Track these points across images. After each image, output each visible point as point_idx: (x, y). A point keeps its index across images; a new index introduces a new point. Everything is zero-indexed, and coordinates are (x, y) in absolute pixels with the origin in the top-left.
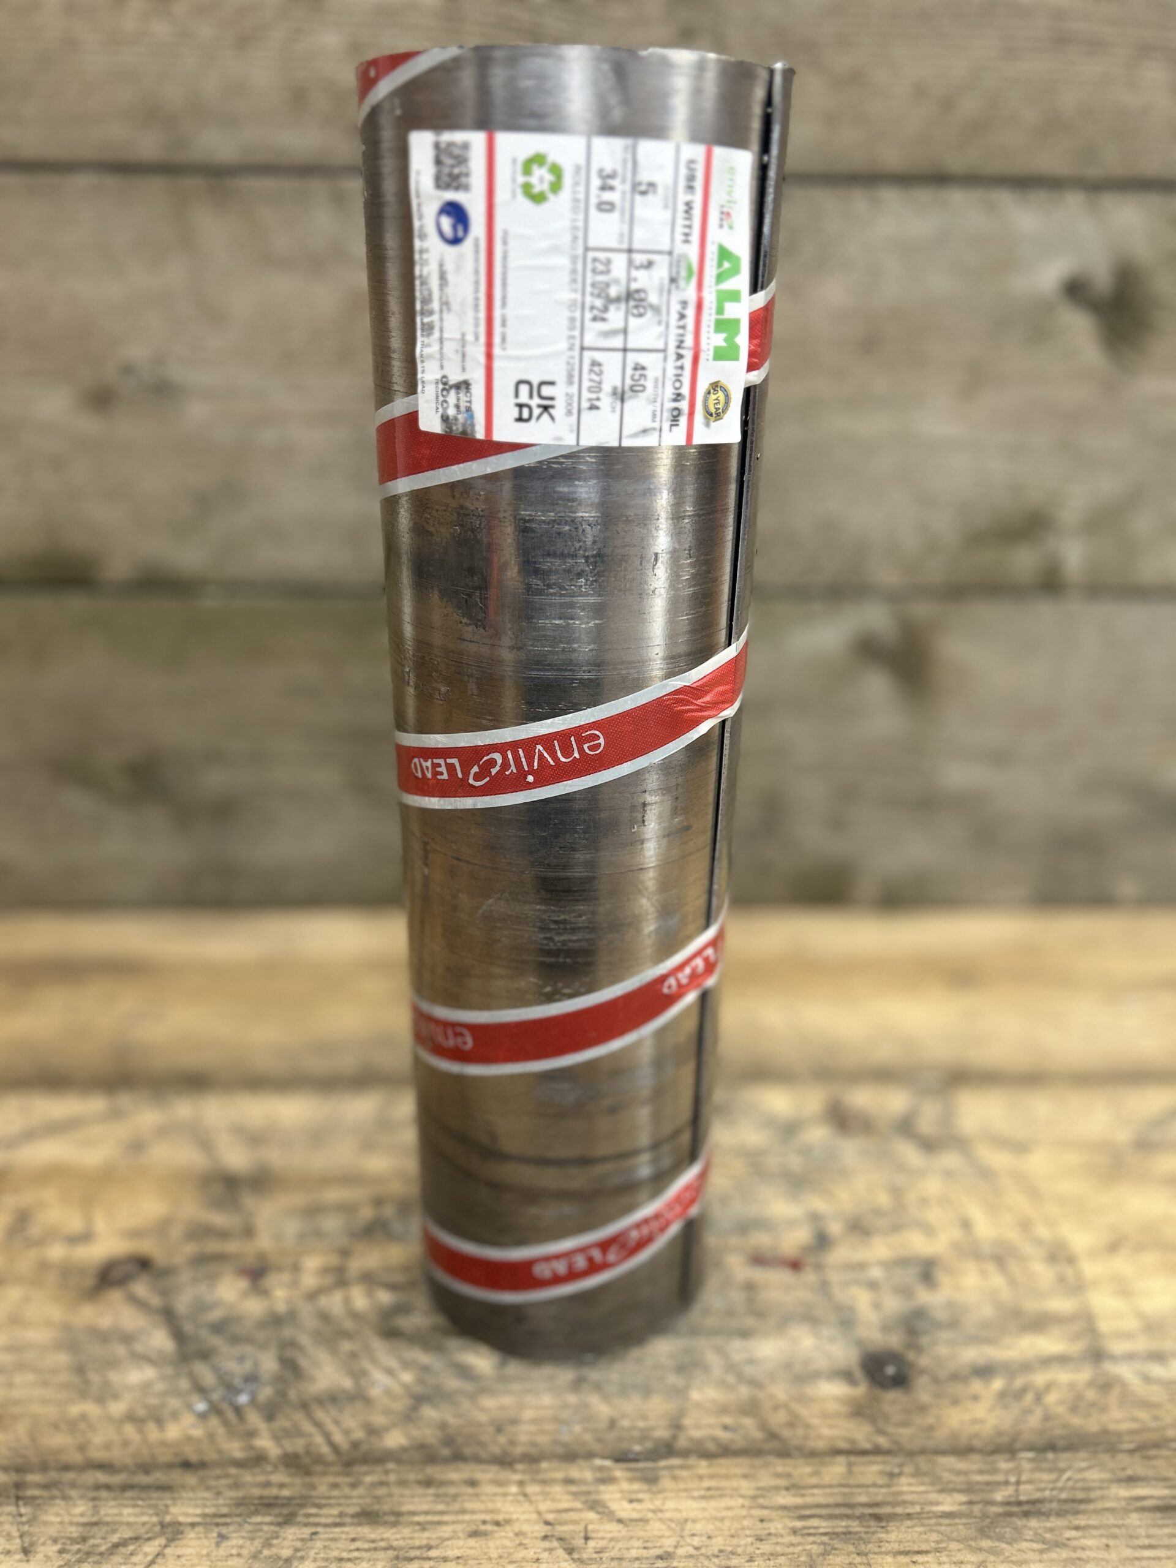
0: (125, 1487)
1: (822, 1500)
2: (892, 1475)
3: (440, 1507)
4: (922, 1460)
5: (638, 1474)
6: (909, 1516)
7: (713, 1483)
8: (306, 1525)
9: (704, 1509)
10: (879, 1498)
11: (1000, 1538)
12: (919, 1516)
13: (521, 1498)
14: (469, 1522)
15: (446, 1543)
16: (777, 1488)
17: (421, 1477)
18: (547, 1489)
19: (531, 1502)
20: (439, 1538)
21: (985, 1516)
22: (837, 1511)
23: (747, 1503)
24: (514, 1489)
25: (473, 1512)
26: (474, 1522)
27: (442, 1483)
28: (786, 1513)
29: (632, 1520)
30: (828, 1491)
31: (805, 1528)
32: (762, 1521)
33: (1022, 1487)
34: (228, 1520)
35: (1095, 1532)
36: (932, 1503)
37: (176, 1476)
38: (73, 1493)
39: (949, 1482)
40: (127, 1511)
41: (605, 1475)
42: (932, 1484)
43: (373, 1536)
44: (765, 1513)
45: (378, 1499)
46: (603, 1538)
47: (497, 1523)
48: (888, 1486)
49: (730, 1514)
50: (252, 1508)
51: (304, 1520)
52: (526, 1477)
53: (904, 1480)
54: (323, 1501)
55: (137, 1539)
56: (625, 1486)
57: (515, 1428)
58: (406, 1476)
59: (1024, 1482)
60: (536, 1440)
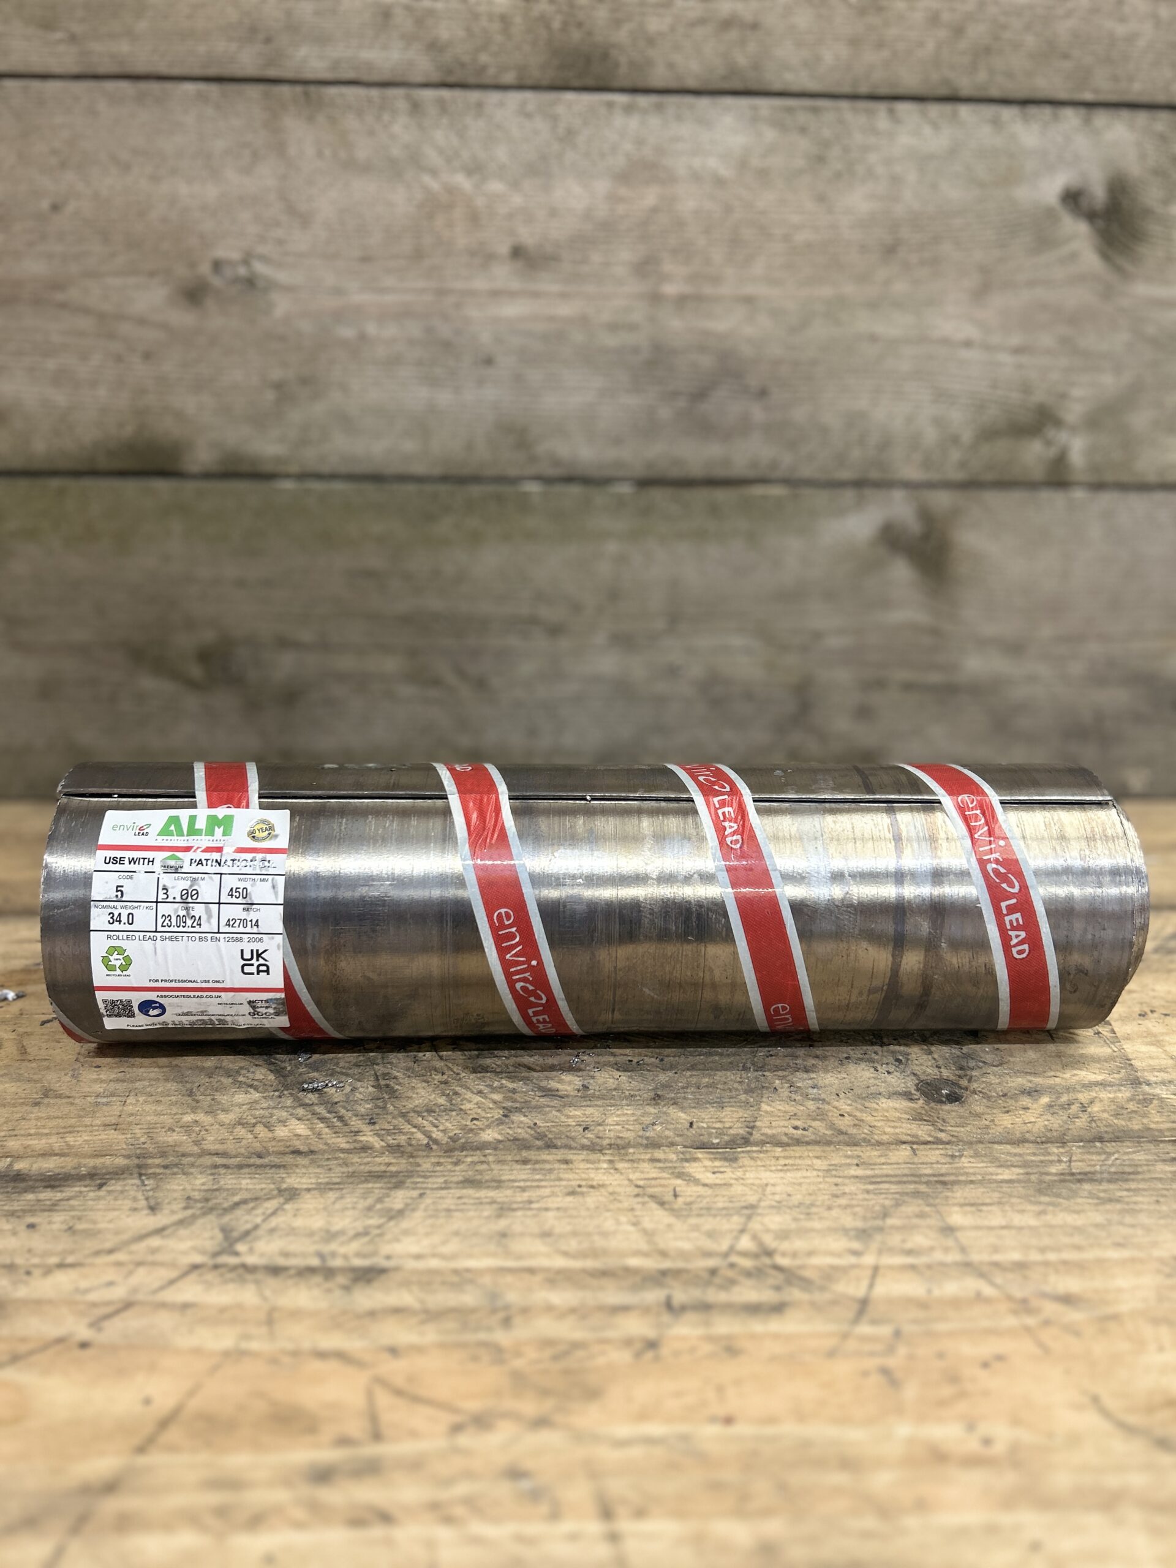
0: (240, 1167)
1: (891, 1172)
2: (953, 1156)
3: (538, 1177)
4: (980, 1147)
5: (718, 1156)
6: (972, 1182)
7: (787, 1162)
8: (414, 1189)
9: (782, 1178)
10: (943, 1171)
11: (1058, 1196)
12: (981, 1182)
13: (612, 1171)
14: (565, 1187)
15: (545, 1200)
16: (849, 1165)
17: (518, 1158)
18: (635, 1165)
19: (621, 1173)
20: (539, 1196)
21: (1041, 1182)
22: (905, 1179)
23: (820, 1174)
24: (605, 1166)
25: (569, 1180)
26: (571, 1186)
27: (537, 1162)
28: (857, 1180)
29: (716, 1185)
30: (895, 1166)
31: (876, 1189)
32: (836, 1185)
33: (1072, 1164)
34: (341, 1186)
35: (1145, 1193)
36: (992, 1174)
37: (289, 1159)
38: (192, 1170)
39: (1007, 1161)
40: (244, 1182)
41: (688, 1156)
42: (991, 1162)
43: (477, 1195)
44: (839, 1180)
45: (480, 1172)
46: (691, 1196)
47: (592, 1187)
48: (950, 1163)
49: (808, 1181)
50: (363, 1179)
51: (413, 1186)
52: (616, 1158)
53: (963, 1159)
54: (428, 1174)
55: (256, 1199)
56: (708, 1163)
57: (601, 1128)
58: (503, 1158)
59: (1075, 1161)
60: (621, 1135)
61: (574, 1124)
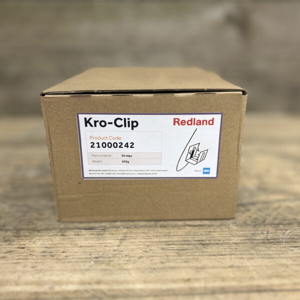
1: (177, 240)
6: (217, 244)
11: (260, 250)
13: (38, 240)
16: (157, 236)
19: (42, 241)
21: (252, 243)
22: (183, 243)
28: (160, 243)
29: (86, 246)
30: (180, 237)
31: (168, 248)
36: (228, 240)
39: (236, 234)
44: (150, 244)
48: (208, 235)
49: (134, 244)
59: (270, 233)
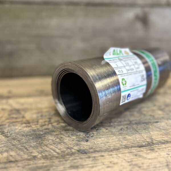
5: (147, 149)
13: (118, 158)
18: (124, 155)
24: (115, 156)
46: (147, 163)
47: (114, 164)
52: (117, 153)
54: (58, 165)
57: (109, 144)
58: (82, 157)
60: (115, 145)
61: (100, 143)
